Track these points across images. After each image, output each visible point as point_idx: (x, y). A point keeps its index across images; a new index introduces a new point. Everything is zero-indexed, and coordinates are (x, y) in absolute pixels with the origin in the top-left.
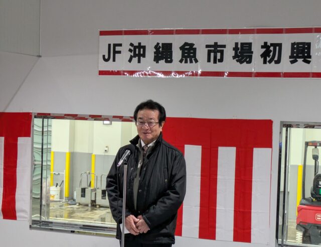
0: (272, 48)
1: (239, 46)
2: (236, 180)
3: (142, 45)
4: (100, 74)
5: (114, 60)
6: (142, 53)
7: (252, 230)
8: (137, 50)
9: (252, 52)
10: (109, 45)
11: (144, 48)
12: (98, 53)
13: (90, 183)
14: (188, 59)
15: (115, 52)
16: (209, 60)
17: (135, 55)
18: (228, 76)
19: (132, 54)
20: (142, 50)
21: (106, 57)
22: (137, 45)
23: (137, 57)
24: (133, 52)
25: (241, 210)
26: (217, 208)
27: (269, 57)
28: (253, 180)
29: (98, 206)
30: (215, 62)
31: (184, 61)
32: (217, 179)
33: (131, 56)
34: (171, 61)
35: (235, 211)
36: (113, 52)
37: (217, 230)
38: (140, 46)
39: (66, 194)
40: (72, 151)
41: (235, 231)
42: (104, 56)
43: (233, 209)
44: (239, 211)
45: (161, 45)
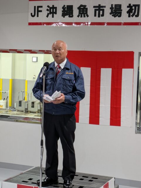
0: (133, 8)
1: (114, 6)
2: (111, 88)
3: (55, 6)
4: (29, 25)
5: (38, 16)
6: (54, 11)
7: (121, 119)
8: (52, 9)
9: (122, 10)
10: (35, 7)
11: (56, 8)
12: (28, 12)
13: (25, 98)
14: (83, 15)
15: (38, 11)
16: (95, 15)
17: (50, 13)
18: (107, 25)
19: (49, 12)
20: (54, 9)
21: (33, 14)
22: (52, 6)
23: (52, 14)
24: (49, 11)
25: (115, 106)
26: (100, 105)
27: (132, 13)
28: (122, 88)
29: (29, 112)
30: (99, 16)
31: (80, 16)
32: (100, 88)
33: (48, 13)
34: (72, 16)
35: (111, 107)
36: (37, 11)
37: (100, 119)
38: (53, 8)
39: (9, 104)
40: (13, 78)
41: (111, 119)
42: (31, 14)
43: (110, 106)
44: (114, 107)
45: (66, 6)
